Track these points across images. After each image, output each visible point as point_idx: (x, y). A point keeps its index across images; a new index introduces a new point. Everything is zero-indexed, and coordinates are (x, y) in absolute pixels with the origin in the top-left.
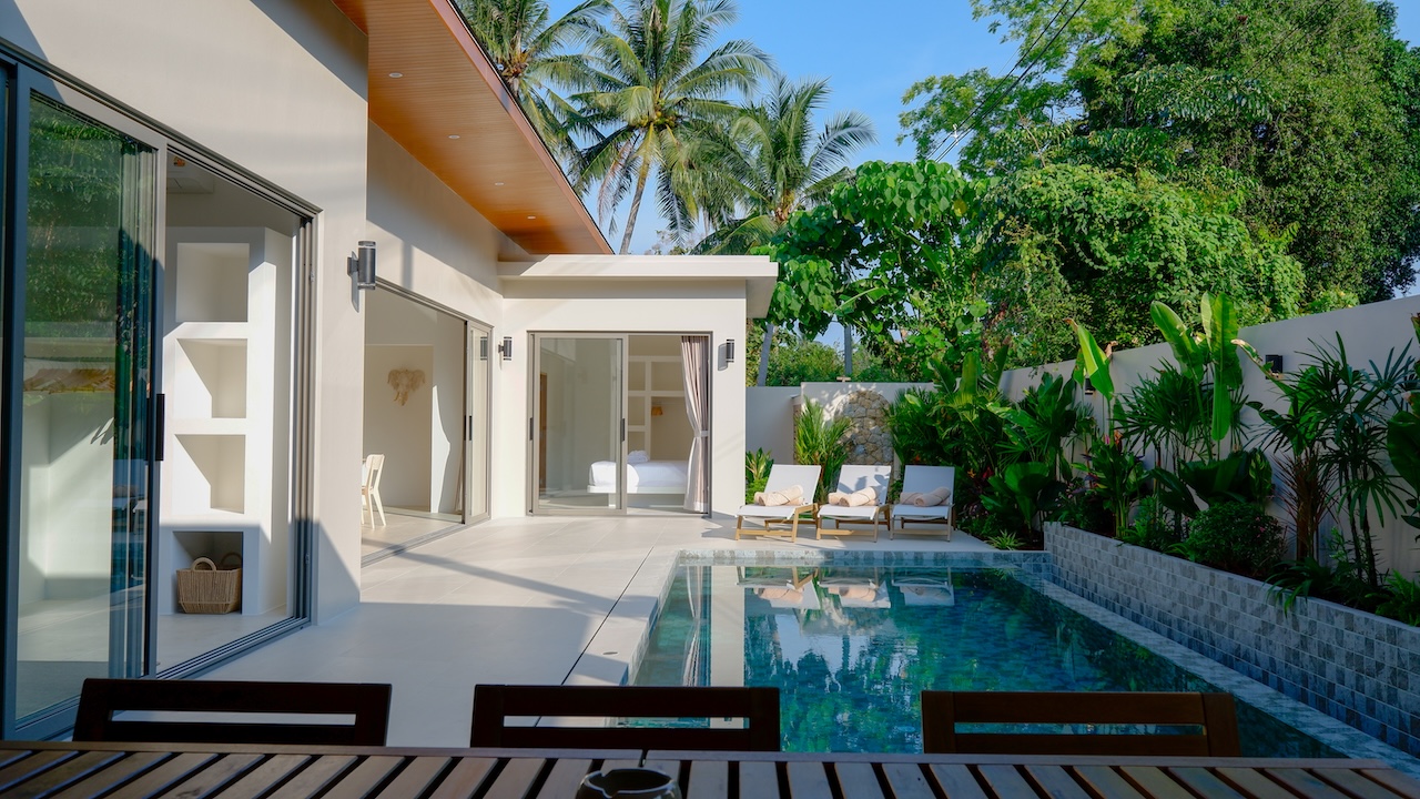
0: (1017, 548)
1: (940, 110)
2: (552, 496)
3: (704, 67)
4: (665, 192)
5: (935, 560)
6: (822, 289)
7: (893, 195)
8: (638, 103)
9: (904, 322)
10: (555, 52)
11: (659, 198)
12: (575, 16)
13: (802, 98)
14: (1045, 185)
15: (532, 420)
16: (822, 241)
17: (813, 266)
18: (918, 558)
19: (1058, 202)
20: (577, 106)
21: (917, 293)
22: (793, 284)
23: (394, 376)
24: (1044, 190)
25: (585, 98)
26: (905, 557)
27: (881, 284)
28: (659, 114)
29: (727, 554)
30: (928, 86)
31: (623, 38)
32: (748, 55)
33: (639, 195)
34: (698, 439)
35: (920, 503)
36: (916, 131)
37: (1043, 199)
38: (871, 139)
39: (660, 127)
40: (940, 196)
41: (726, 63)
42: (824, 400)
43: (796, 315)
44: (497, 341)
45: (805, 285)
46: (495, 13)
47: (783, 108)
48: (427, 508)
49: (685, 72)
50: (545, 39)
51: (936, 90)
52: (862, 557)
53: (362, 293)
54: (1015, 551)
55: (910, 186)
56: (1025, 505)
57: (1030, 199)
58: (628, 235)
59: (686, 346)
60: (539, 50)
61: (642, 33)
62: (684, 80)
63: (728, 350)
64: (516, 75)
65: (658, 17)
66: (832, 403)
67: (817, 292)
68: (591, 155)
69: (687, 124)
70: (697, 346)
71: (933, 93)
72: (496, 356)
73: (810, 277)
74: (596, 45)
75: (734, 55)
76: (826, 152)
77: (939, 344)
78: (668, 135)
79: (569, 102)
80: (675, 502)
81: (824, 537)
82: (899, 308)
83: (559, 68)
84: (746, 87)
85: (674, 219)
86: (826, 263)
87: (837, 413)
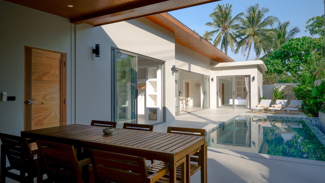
0: (312, 117)
1: (316, 24)
2: (226, 105)
3: (263, 22)
4: (255, 48)
5: (292, 118)
6: (279, 65)
7: (294, 45)
8: (249, 31)
9: (300, 70)
10: (233, 24)
11: (254, 49)
12: (237, 17)
13: (284, 25)
14: (320, 41)
15: (217, 92)
16: (280, 56)
17: (276, 61)
18: (288, 118)
19: (322, 44)
20: (237, 34)
21: (303, 64)
22: (272, 65)
23: (196, 85)
24: (319, 42)
25: (239, 32)
26: (285, 118)
27: (294, 63)
28: (254, 33)
29: (248, 116)
30: (313, 19)
31: (246, 19)
32: (273, 18)
33: (250, 49)
34: (248, 95)
35: (291, 107)
36: (310, 29)
37: (319, 44)
38: (300, 32)
39: (254, 35)
40: (306, 44)
41: (268, 21)
42: (279, 87)
43: (273, 71)
44: (211, 78)
45: (275, 65)
46: (222, 19)
47: (280, 28)
48: (200, 106)
49: (259, 24)
50: (231, 22)
51: (315, 20)
52: (275, 117)
53: (174, 73)
54: (311, 117)
55: (299, 43)
56: (315, 108)
57: (316, 44)
58: (248, 57)
59: (246, 78)
60: (230, 24)
61: (250, 18)
62: (259, 25)
63: (254, 78)
64: (226, 29)
65: (253, 14)
66: (281, 87)
67: (278, 66)
68: (240, 42)
69: (259, 34)
70: (248, 78)
71: (314, 20)
72: (211, 81)
73: (276, 63)
74: (241, 22)
75: (270, 19)
76: (290, 36)
77: (308, 74)
78: (256, 37)
79: (236, 33)
80: (244, 106)
81: (270, 113)
82: (299, 68)
83: (233, 27)
84: (271, 25)
85: (257, 52)
86: (279, 60)
87: (282, 89)
